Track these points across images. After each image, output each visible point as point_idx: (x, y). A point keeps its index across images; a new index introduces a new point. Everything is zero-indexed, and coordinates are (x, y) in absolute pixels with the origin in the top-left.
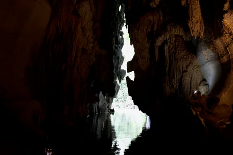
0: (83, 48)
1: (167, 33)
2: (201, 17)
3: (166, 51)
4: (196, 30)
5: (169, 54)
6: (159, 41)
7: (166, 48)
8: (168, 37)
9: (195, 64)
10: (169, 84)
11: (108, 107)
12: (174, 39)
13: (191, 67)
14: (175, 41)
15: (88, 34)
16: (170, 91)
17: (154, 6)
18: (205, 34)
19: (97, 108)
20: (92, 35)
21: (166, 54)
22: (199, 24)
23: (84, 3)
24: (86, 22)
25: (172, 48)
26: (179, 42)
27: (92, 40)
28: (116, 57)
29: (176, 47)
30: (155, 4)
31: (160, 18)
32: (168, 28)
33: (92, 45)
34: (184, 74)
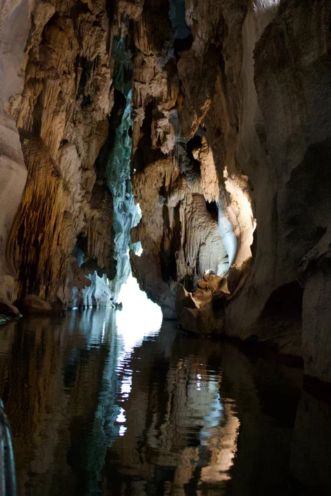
0: (65, 212)
1: (182, 191)
2: (216, 176)
3: (181, 214)
4: (209, 192)
5: (186, 220)
6: (173, 201)
7: (181, 211)
8: (183, 197)
9: (216, 235)
10: (184, 261)
11: (111, 299)
12: (191, 199)
13: (210, 239)
14: (192, 203)
15: (74, 189)
16: (185, 271)
17: (167, 152)
18: (220, 198)
19: (90, 298)
20: (79, 191)
21: (181, 220)
22: (213, 184)
23: (68, 149)
24: (72, 173)
25: (189, 212)
26: (197, 203)
27: (79, 198)
28: (127, 215)
29: (194, 210)
30: (168, 149)
31: (174, 169)
32: (184, 183)
33: (79, 204)
34: (202, 248)
